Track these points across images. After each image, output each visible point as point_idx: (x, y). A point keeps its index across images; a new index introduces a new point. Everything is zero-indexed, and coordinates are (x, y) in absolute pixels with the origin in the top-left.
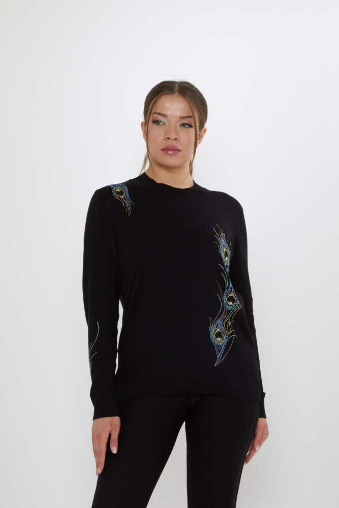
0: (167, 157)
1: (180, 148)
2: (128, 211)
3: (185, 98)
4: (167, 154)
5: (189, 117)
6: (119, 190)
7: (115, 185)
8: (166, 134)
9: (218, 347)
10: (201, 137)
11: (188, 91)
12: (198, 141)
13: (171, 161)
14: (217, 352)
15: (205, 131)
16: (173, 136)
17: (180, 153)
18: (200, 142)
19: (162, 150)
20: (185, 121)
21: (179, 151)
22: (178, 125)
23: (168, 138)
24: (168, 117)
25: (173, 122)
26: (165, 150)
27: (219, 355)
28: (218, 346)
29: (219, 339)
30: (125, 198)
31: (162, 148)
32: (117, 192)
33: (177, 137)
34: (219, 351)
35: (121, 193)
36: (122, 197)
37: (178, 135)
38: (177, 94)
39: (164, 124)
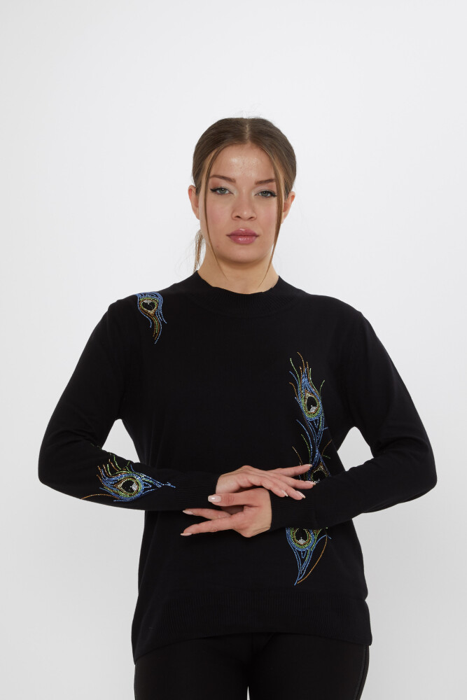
0: (237, 247)
1: (257, 232)
2: (156, 334)
3: (262, 149)
4: (238, 243)
5: (270, 181)
6: (148, 302)
7: (145, 294)
8: (233, 212)
9: (300, 556)
10: (287, 207)
11: (267, 138)
12: (283, 214)
13: (242, 252)
14: (299, 562)
15: (293, 197)
16: (246, 213)
17: (257, 240)
18: (285, 216)
19: (228, 236)
20: (264, 188)
21: (256, 236)
22: (253, 194)
23: (238, 217)
24: (237, 181)
25: (244, 191)
26: (234, 236)
27: (302, 568)
28: (299, 552)
29: (301, 541)
30: (155, 315)
31: (230, 232)
32: (145, 305)
33: (254, 215)
34: (303, 561)
35: (151, 306)
36: (151, 312)
37: (254, 211)
38: (249, 144)
39: (230, 193)
